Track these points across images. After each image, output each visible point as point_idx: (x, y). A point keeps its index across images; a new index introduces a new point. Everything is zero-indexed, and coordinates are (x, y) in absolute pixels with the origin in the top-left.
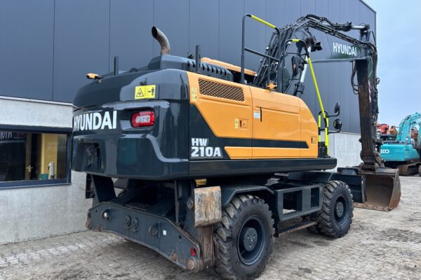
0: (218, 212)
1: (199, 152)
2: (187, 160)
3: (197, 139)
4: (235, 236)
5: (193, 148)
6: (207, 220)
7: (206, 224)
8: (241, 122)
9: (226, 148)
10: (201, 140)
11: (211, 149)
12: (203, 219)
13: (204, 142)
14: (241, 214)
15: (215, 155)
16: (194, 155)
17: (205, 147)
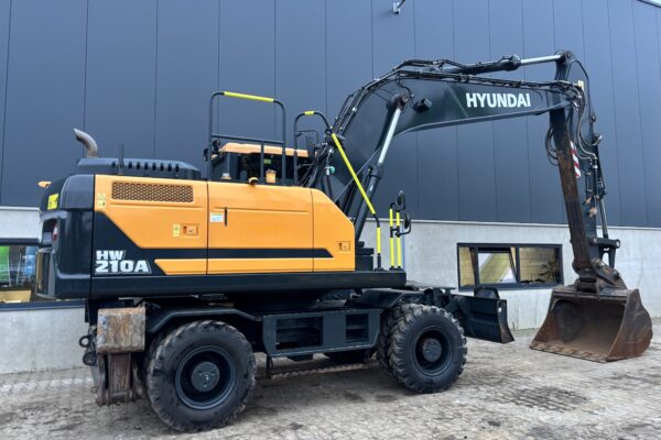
0: (139, 338)
1: (109, 267)
2: (88, 276)
3: (106, 252)
4: (168, 369)
5: (98, 262)
6: (117, 346)
7: (116, 351)
8: (185, 228)
9: (157, 261)
10: (112, 252)
11: (131, 263)
12: (111, 344)
13: (119, 254)
14: (181, 342)
15: (137, 270)
16: (99, 270)
17: (119, 261)
